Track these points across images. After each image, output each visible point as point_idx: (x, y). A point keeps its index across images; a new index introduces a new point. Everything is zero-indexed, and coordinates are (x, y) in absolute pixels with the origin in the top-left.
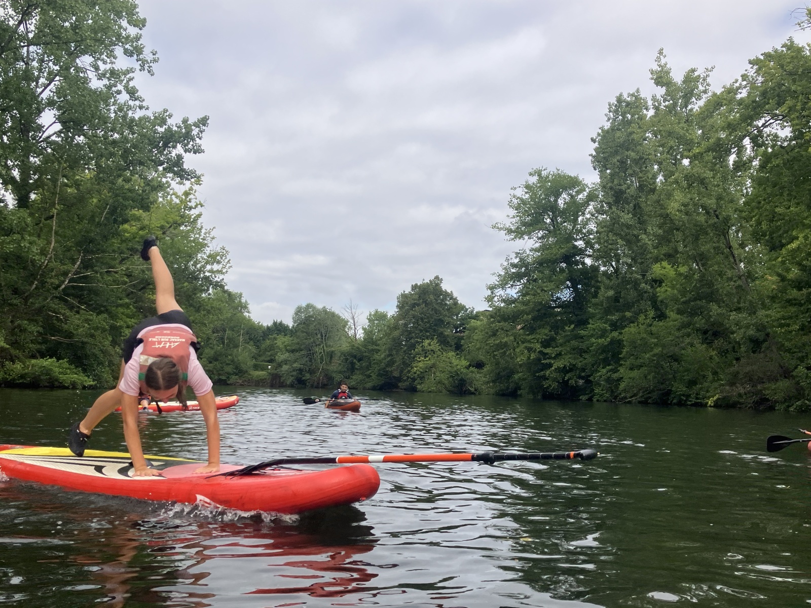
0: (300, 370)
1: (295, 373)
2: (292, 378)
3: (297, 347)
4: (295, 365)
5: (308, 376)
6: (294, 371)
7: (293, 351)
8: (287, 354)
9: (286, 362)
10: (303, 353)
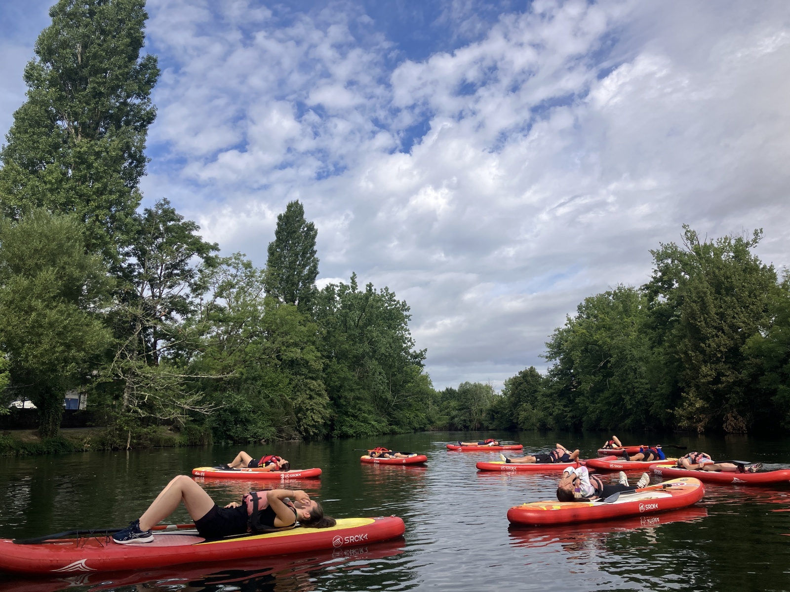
0: (465, 420)
2: (460, 425)
3: (462, 407)
4: (462, 418)
5: (469, 424)
6: (461, 421)
7: (460, 410)
9: (456, 416)
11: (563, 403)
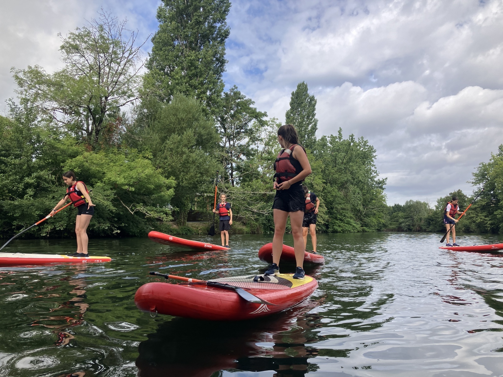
0: (409, 225)
1: (407, 226)
2: (406, 228)
3: (407, 216)
4: (407, 223)
5: (412, 227)
6: (407, 225)
8: (403, 219)
9: (403, 222)
10: (409, 218)
11: (484, 214)
